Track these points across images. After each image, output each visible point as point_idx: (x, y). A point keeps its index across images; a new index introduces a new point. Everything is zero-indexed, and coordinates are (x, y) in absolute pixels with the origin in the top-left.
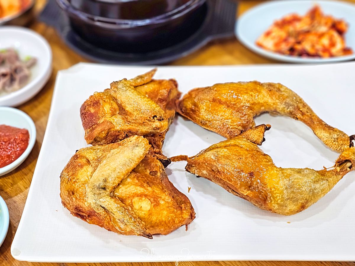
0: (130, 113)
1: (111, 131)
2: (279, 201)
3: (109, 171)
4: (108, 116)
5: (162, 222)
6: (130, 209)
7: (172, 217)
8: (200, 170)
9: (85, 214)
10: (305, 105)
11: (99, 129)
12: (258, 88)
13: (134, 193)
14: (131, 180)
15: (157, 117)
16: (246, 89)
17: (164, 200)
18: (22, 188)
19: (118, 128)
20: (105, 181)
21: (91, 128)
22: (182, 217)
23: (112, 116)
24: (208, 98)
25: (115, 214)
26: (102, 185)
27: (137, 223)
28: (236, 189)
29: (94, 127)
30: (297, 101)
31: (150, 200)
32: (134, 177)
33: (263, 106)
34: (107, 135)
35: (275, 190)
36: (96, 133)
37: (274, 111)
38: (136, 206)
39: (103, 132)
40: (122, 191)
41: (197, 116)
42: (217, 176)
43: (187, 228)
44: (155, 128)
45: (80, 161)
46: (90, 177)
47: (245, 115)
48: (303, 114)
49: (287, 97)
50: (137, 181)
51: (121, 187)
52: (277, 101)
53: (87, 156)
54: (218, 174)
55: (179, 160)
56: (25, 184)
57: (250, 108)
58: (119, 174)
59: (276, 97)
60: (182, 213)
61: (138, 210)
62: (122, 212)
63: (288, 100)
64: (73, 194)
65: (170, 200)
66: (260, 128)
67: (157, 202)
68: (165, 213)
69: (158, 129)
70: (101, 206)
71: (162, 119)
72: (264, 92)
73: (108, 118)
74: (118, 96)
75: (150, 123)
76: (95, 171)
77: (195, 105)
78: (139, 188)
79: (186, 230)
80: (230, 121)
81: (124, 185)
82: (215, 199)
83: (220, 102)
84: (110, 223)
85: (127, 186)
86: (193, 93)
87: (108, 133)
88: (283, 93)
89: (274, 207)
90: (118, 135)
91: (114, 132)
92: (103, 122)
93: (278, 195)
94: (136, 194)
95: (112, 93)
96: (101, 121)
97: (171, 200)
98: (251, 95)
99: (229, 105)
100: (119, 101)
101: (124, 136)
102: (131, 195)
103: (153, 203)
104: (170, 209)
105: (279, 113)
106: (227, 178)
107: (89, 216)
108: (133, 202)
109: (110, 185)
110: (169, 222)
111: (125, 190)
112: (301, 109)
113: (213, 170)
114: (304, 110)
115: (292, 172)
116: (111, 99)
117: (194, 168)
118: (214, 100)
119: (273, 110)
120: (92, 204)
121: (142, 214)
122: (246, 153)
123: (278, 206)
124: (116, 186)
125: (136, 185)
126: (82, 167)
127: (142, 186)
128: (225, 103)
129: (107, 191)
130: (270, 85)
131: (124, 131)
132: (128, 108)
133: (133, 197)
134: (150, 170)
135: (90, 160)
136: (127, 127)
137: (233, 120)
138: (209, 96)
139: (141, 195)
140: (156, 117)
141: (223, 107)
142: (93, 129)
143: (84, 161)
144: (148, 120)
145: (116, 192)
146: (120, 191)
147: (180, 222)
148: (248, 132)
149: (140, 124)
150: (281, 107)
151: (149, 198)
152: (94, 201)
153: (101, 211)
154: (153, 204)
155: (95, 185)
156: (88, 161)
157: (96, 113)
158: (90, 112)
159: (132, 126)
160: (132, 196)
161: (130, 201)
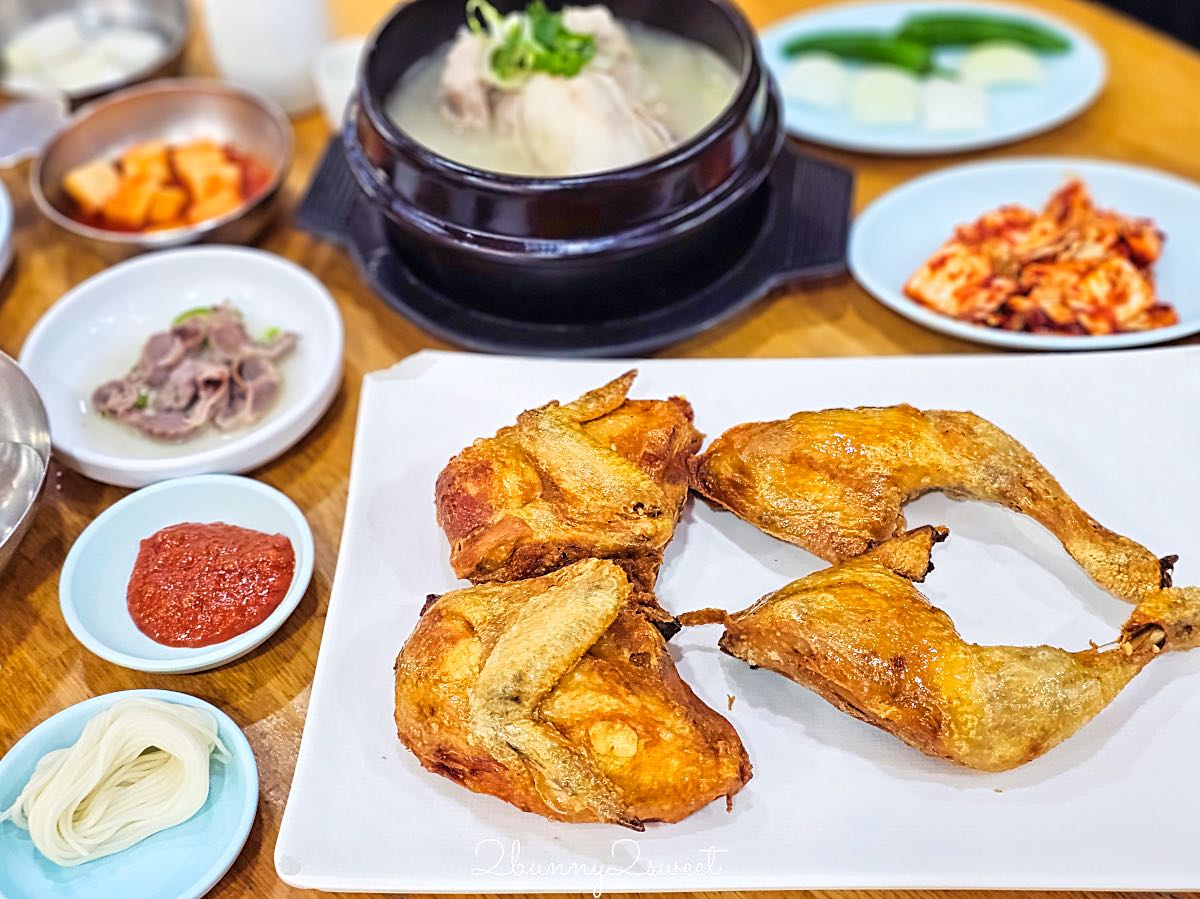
0: (574, 497)
1: (523, 545)
2: (973, 732)
3: (530, 655)
4: (514, 503)
5: (667, 787)
6: (584, 753)
7: (692, 774)
8: (761, 649)
9: (461, 767)
10: (1040, 473)
11: (491, 539)
12: (913, 426)
13: (592, 712)
14: (585, 678)
15: (645, 506)
16: (881, 429)
17: (670, 730)
18: (279, 695)
19: (542, 536)
20: (519, 678)
21: (469, 537)
22: (719, 776)
23: (525, 505)
24: (778, 451)
25: (546, 764)
26: (511, 690)
27: (604, 789)
28: (859, 702)
29: (476, 533)
30: (1019, 462)
31: (634, 729)
32: (593, 669)
33: (926, 474)
34: (512, 556)
35: (961, 705)
36: (482, 550)
37: (958, 488)
38: (600, 746)
39: (503, 548)
40: (563, 706)
41: (748, 501)
42: (808, 667)
43: (729, 804)
44: (641, 538)
45: (449, 625)
46: (476, 669)
47: (879, 499)
48: (1035, 497)
49: (992, 451)
50: (599, 681)
51: (558, 697)
52: (966, 461)
53: (467, 614)
54: (812, 661)
55: (702, 623)
56: (286, 685)
57: (892, 481)
58: (553, 662)
59: (961, 450)
60: (718, 765)
61: (604, 756)
62: (564, 762)
63: (994, 459)
64: (433, 713)
65: (687, 730)
66: (919, 537)
67: (653, 737)
68: (675, 763)
69: (648, 540)
70: (508, 744)
71: (659, 513)
72: (929, 435)
73: (515, 510)
74: (542, 450)
75: (626, 523)
76: (488, 652)
77: (743, 470)
78: (605, 698)
79: (729, 809)
80: (838, 515)
81: (566, 689)
82: (802, 727)
83: (811, 465)
84: (531, 789)
85: (576, 692)
86: (734, 437)
87: (515, 550)
88: (980, 440)
89: (960, 748)
90: (541, 556)
91: (530, 548)
92: (502, 521)
93: (969, 717)
94: (599, 714)
95: (525, 443)
96: (497, 517)
97: (691, 731)
98: (895, 446)
99: (835, 472)
100: (542, 464)
101: (556, 557)
102: (587, 716)
103: (644, 737)
104: (687, 753)
105: (969, 492)
106: (834, 671)
107: (473, 771)
108: (591, 734)
109: (532, 690)
110: (685, 786)
111: (571, 704)
112: (1030, 485)
113: (796, 651)
114: (1038, 486)
115: (1007, 656)
116: (520, 457)
117: (745, 643)
118: (794, 459)
119: (954, 484)
120: (486, 740)
121: (613, 767)
122: (885, 605)
123: (970, 748)
124: (546, 692)
125: (599, 690)
126: (453, 640)
127: (613, 693)
128: (825, 467)
129: (524, 706)
130: (945, 416)
131: (557, 543)
132: (568, 484)
133: (592, 721)
134: (630, 650)
135: (474, 622)
136: (564, 534)
137: (845, 514)
138: (782, 448)
139: (611, 718)
140: (642, 506)
141: (819, 479)
142: (475, 539)
143: (459, 625)
144: (621, 515)
145: (547, 709)
146: (558, 705)
147: (712, 789)
148: (888, 547)
149: (600, 526)
150: (974, 477)
151: (633, 725)
152: (491, 731)
153: (510, 759)
154: (642, 742)
155: (493, 691)
156: (470, 627)
157: (483, 495)
158: (465, 495)
159: (579, 530)
160: (589, 719)
161: (583, 733)
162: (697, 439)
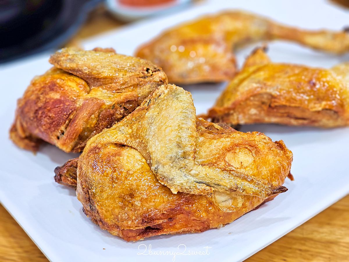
0: (113, 78)
1: (102, 111)
5: (273, 172)
9: (161, 221)
13: (222, 149)
19: (108, 103)
20: (179, 145)
21: (67, 122)
23: (89, 93)
26: (180, 152)
29: (71, 117)
34: (98, 120)
36: (81, 123)
38: (235, 164)
39: (93, 116)
51: (200, 150)
58: (189, 132)
60: (285, 152)
61: (240, 168)
64: (132, 196)
65: (267, 140)
67: (256, 147)
70: (197, 182)
71: (159, 70)
73: (86, 96)
75: (147, 80)
76: (145, 148)
78: (222, 140)
85: (206, 145)
87: (99, 116)
90: (114, 114)
92: (84, 103)
94: (226, 149)
96: (80, 103)
103: (252, 150)
104: (273, 150)
107: (170, 219)
108: (227, 161)
109: (189, 149)
111: (209, 150)
126: (118, 154)
127: (222, 137)
129: (190, 159)
131: (120, 104)
136: (121, 97)
139: (232, 148)
140: (149, 69)
142: (73, 120)
143: (112, 149)
144: (142, 77)
145: (199, 159)
146: (203, 154)
147: (288, 166)
149: (135, 86)
151: (244, 146)
152: (184, 178)
156: (122, 146)
157: (64, 94)
158: (52, 100)
159: (125, 93)
160: (222, 153)
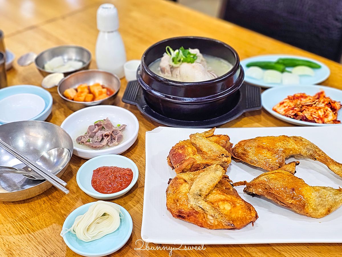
0: (206, 153)
1: (194, 164)
2: (314, 206)
3: (202, 185)
5: (239, 218)
6: (218, 208)
7: (245, 215)
8: (256, 189)
9: (185, 215)
10: (320, 150)
11: (186, 163)
12: (287, 139)
13: (219, 199)
14: (216, 192)
16: (280, 140)
17: (238, 203)
19: (199, 162)
20: (200, 190)
21: (180, 163)
22: (251, 215)
23: (194, 155)
24: (254, 145)
25: (209, 211)
26: (199, 193)
27: (224, 217)
28: (283, 200)
29: (182, 162)
30: (315, 147)
31: (230, 203)
32: (217, 190)
33: (291, 151)
34: (191, 167)
35: (310, 199)
36: (184, 166)
37: (299, 155)
38: (222, 207)
39: (189, 165)
40: (211, 198)
41: (247, 158)
42: (270, 191)
43: (253, 224)
44: (224, 162)
45: (180, 181)
46: (188, 190)
47: (281, 156)
48: (319, 156)
49: (308, 145)
50: (220, 192)
51: (210, 195)
52: (301, 147)
53: (184, 178)
55: (239, 185)
57: (284, 152)
58: (208, 187)
59: (300, 144)
60: (251, 213)
61: (223, 210)
62: (213, 210)
63: (308, 147)
64: (178, 201)
65: (243, 204)
66: (292, 164)
67: (235, 205)
68: (240, 212)
69: (226, 163)
70: (199, 206)
71: (228, 156)
72: (291, 141)
73: (192, 156)
74: (197, 142)
75: (220, 159)
76: (191, 186)
77: (245, 150)
78: (222, 195)
79: (253, 226)
80: (270, 160)
81: (212, 194)
83: (263, 148)
84: (204, 219)
85: (214, 194)
86: (242, 143)
87: (192, 166)
88: (304, 142)
89: (310, 210)
90: (199, 167)
91: (196, 165)
92: (189, 158)
93: (312, 202)
94: (221, 200)
95: (193, 141)
96: (188, 158)
97: (244, 204)
98: (283, 143)
99: (269, 149)
100: (197, 146)
101: (203, 167)
102: (218, 200)
103: (232, 205)
104: (243, 209)
105: (302, 156)
106: (277, 192)
107: (188, 216)
108: (219, 204)
109: (204, 193)
110: (243, 218)
111: (213, 197)
112: (318, 153)
113: (266, 189)
114: (320, 153)
115: (320, 188)
116: (191, 144)
118: (258, 147)
119: (298, 153)
120: (193, 205)
121: (225, 212)
123: (313, 210)
124: (207, 194)
125: (219, 194)
126: (182, 184)
127: (223, 195)
128: (267, 148)
129: (202, 197)
130: (294, 137)
131: (203, 164)
132: (204, 150)
133: (219, 201)
134: (225, 187)
135: (186, 180)
136: (205, 162)
137: (272, 159)
139: (224, 201)
140: (223, 155)
141: (265, 151)
142: (182, 164)
143: (182, 181)
144: (218, 157)
145: (207, 198)
146: (210, 197)
147: (250, 219)
148: (284, 167)
149: (213, 160)
150: (304, 151)
151: (230, 202)
152: (195, 203)
153: (200, 210)
154: (232, 206)
155: (194, 193)
156: (186, 181)
157: (184, 153)
158: (179, 153)
159: (208, 161)
160: (218, 201)
161: (217, 204)
162: (231, 145)
